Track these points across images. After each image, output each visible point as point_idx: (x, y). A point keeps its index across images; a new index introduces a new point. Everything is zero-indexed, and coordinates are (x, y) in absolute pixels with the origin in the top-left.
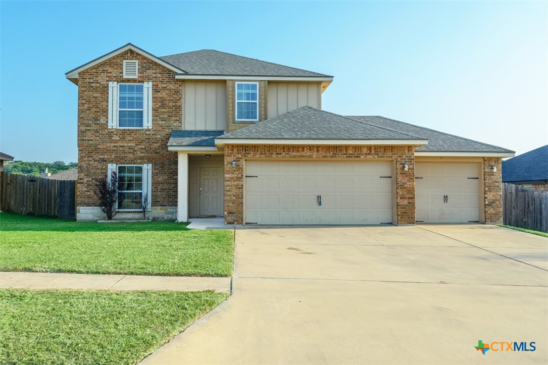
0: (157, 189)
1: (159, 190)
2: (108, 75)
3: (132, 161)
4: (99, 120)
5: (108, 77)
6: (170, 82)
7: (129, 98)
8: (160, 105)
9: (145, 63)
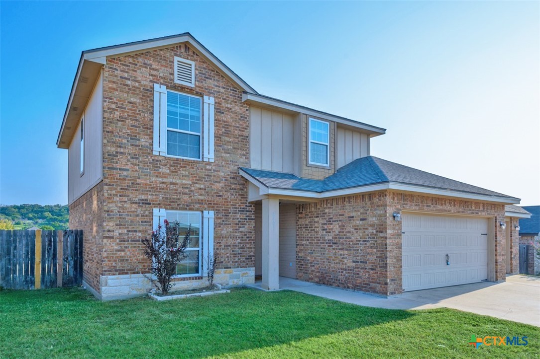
0: (220, 246)
1: (223, 247)
2: (153, 72)
3: (187, 206)
4: (139, 140)
5: (152, 75)
6: (235, 102)
7: (182, 115)
8: (223, 132)
9: (204, 68)
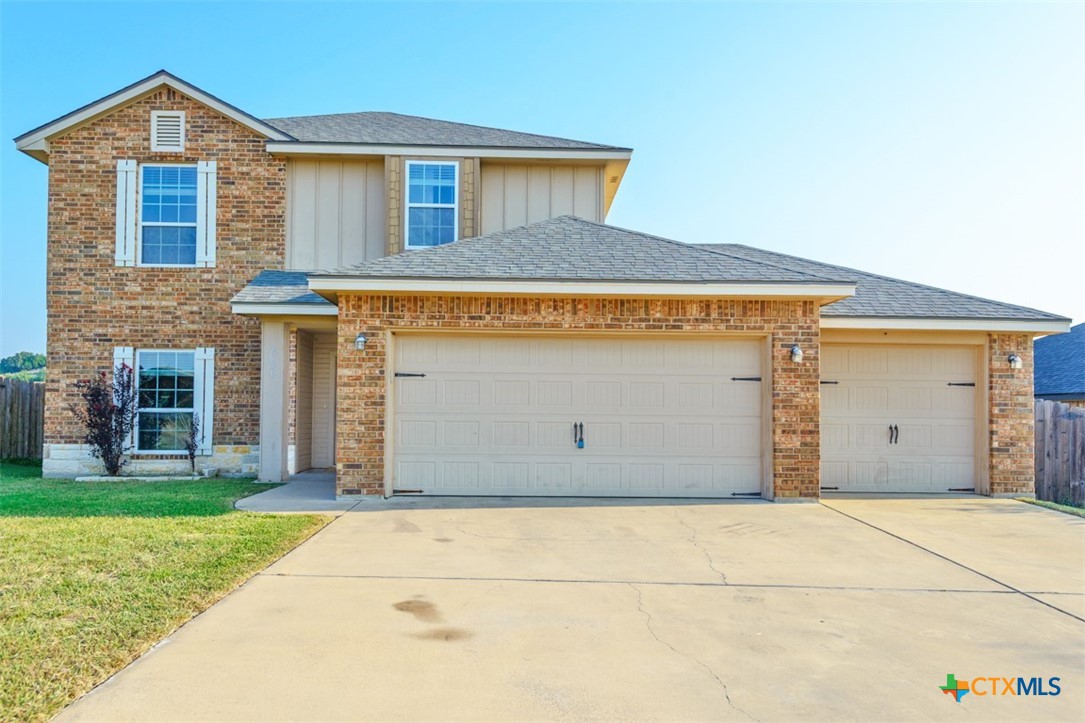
0: (227, 406)
1: (232, 407)
2: (116, 144)
3: (169, 341)
4: (96, 247)
5: (116, 148)
6: (257, 160)
7: (166, 199)
8: (233, 211)
9: (201, 117)
